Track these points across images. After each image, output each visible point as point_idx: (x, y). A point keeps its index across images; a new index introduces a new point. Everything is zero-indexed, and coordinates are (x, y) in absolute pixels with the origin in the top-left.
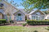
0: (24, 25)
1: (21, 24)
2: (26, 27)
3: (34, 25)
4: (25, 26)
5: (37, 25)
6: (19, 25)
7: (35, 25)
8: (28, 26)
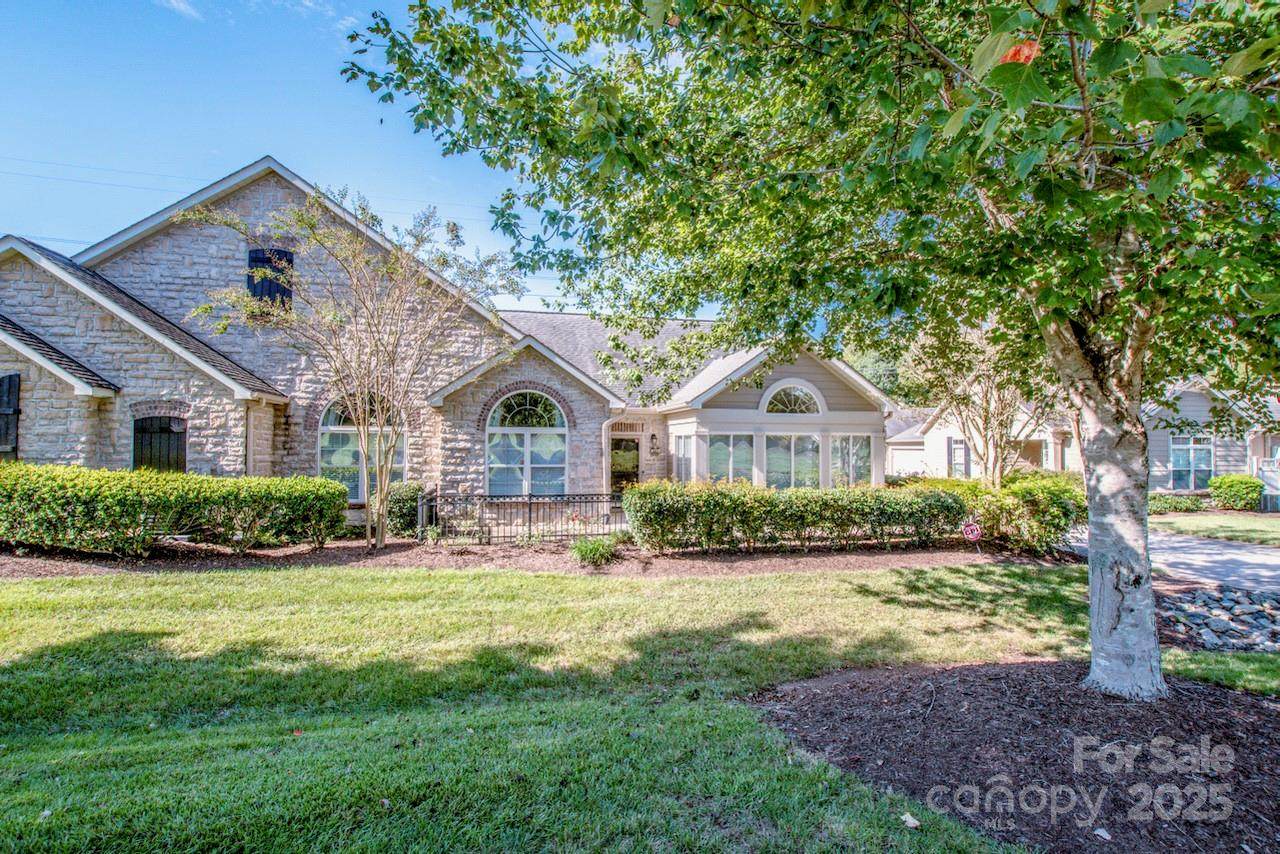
0: (602, 560)
1: (561, 545)
2: (620, 577)
3: (732, 553)
4: (616, 568)
5: (766, 552)
6: (529, 559)
7: (750, 554)
8: (646, 564)
